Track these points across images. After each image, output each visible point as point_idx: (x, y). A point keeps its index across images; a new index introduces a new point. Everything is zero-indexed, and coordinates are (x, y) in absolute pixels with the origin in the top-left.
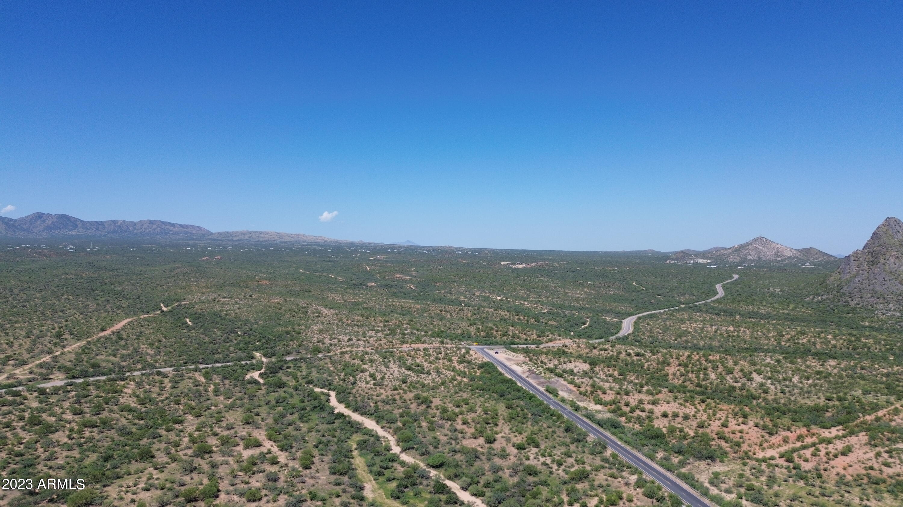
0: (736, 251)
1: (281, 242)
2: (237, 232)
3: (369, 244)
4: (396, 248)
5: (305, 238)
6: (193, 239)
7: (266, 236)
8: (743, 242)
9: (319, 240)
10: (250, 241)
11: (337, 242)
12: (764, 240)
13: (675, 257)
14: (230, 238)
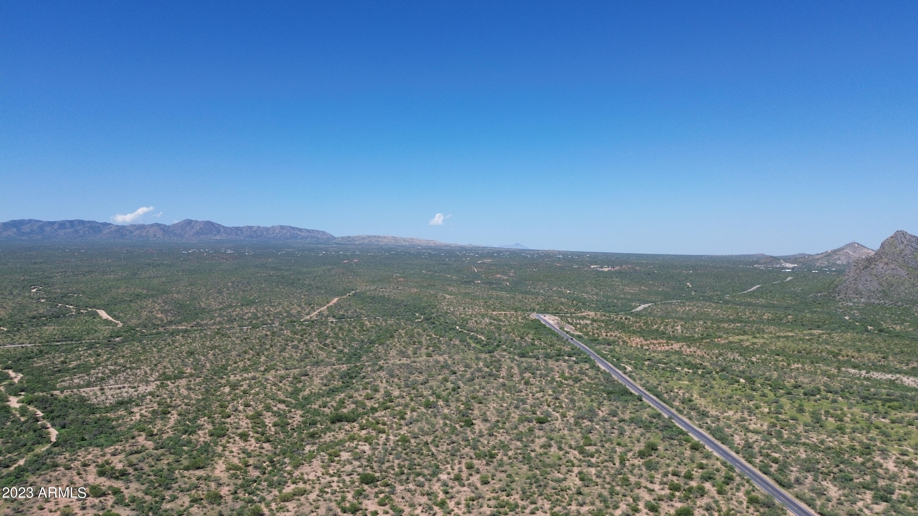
0: (828, 255)
1: (397, 246)
2: (357, 237)
3: (478, 247)
4: (503, 252)
5: (419, 242)
6: (321, 244)
7: (384, 240)
8: (836, 247)
9: (432, 244)
10: (370, 244)
11: (448, 246)
12: (856, 245)
13: (764, 261)
14: (352, 243)
